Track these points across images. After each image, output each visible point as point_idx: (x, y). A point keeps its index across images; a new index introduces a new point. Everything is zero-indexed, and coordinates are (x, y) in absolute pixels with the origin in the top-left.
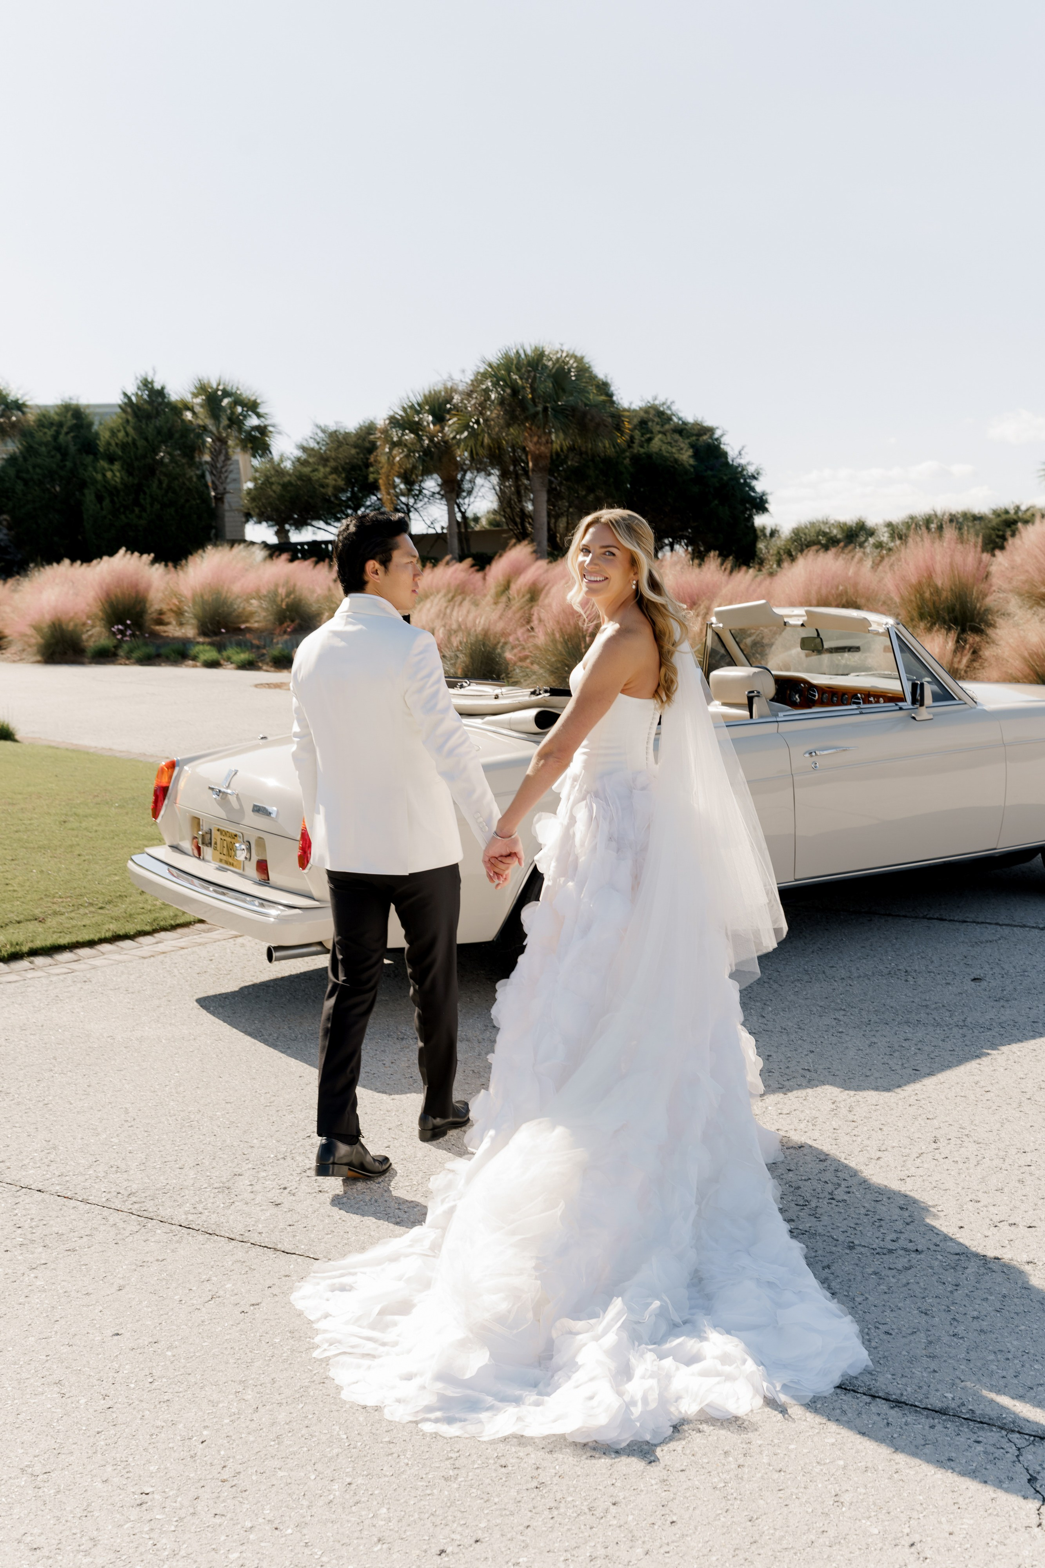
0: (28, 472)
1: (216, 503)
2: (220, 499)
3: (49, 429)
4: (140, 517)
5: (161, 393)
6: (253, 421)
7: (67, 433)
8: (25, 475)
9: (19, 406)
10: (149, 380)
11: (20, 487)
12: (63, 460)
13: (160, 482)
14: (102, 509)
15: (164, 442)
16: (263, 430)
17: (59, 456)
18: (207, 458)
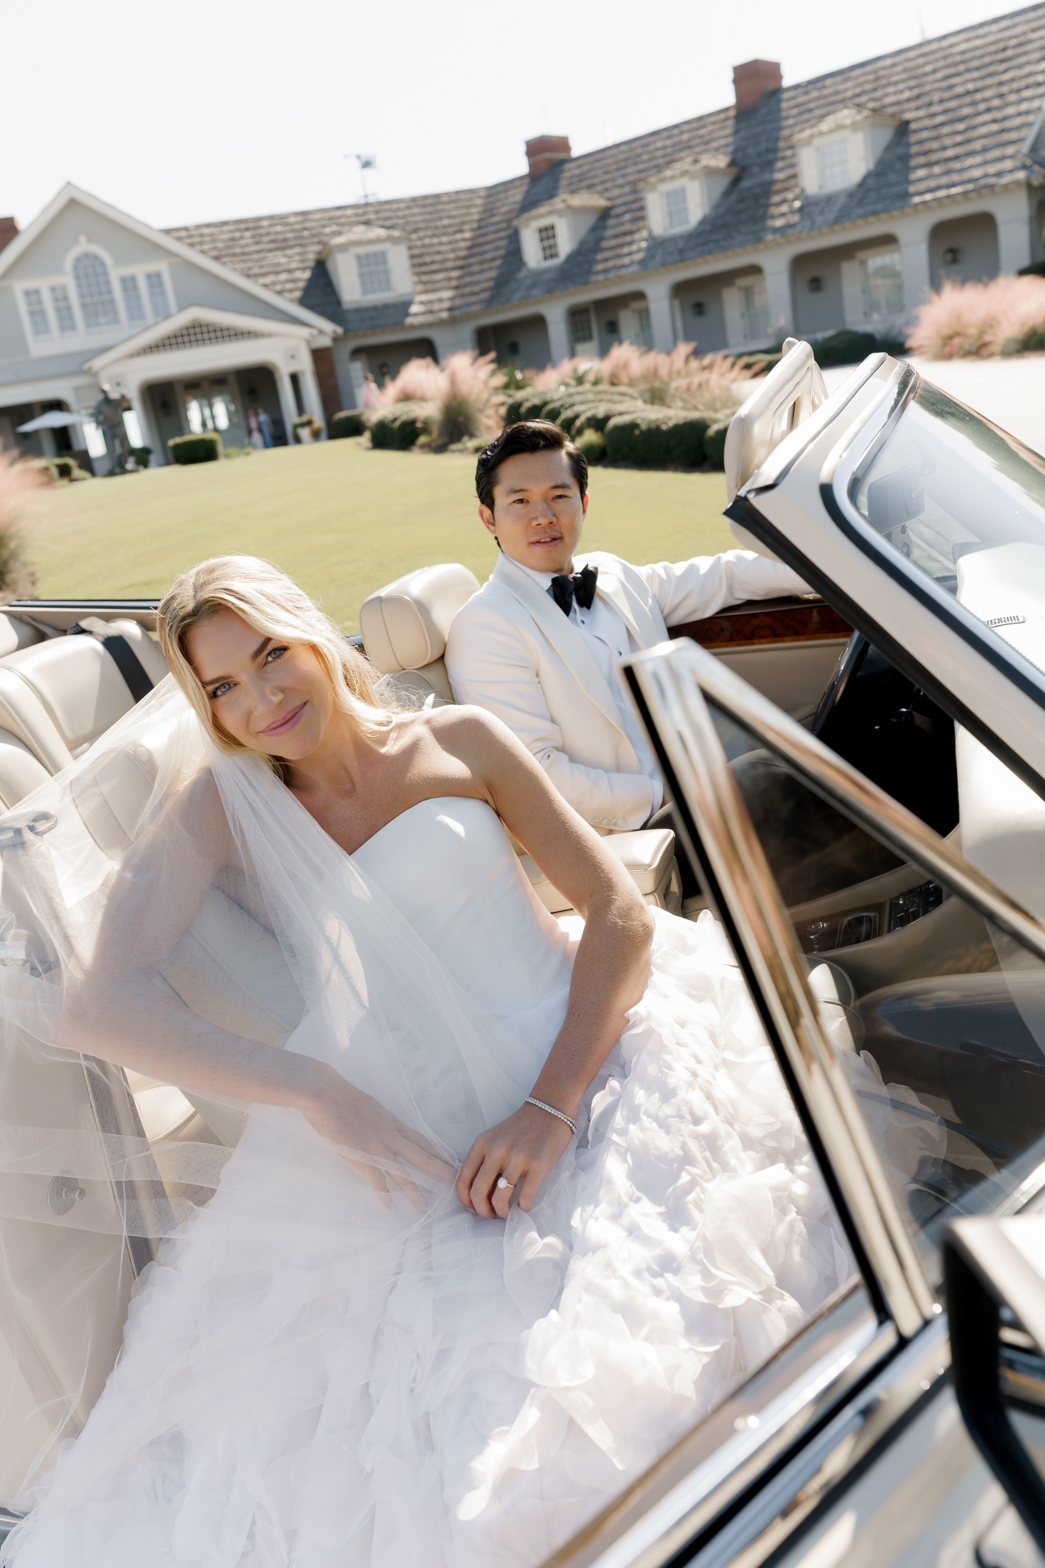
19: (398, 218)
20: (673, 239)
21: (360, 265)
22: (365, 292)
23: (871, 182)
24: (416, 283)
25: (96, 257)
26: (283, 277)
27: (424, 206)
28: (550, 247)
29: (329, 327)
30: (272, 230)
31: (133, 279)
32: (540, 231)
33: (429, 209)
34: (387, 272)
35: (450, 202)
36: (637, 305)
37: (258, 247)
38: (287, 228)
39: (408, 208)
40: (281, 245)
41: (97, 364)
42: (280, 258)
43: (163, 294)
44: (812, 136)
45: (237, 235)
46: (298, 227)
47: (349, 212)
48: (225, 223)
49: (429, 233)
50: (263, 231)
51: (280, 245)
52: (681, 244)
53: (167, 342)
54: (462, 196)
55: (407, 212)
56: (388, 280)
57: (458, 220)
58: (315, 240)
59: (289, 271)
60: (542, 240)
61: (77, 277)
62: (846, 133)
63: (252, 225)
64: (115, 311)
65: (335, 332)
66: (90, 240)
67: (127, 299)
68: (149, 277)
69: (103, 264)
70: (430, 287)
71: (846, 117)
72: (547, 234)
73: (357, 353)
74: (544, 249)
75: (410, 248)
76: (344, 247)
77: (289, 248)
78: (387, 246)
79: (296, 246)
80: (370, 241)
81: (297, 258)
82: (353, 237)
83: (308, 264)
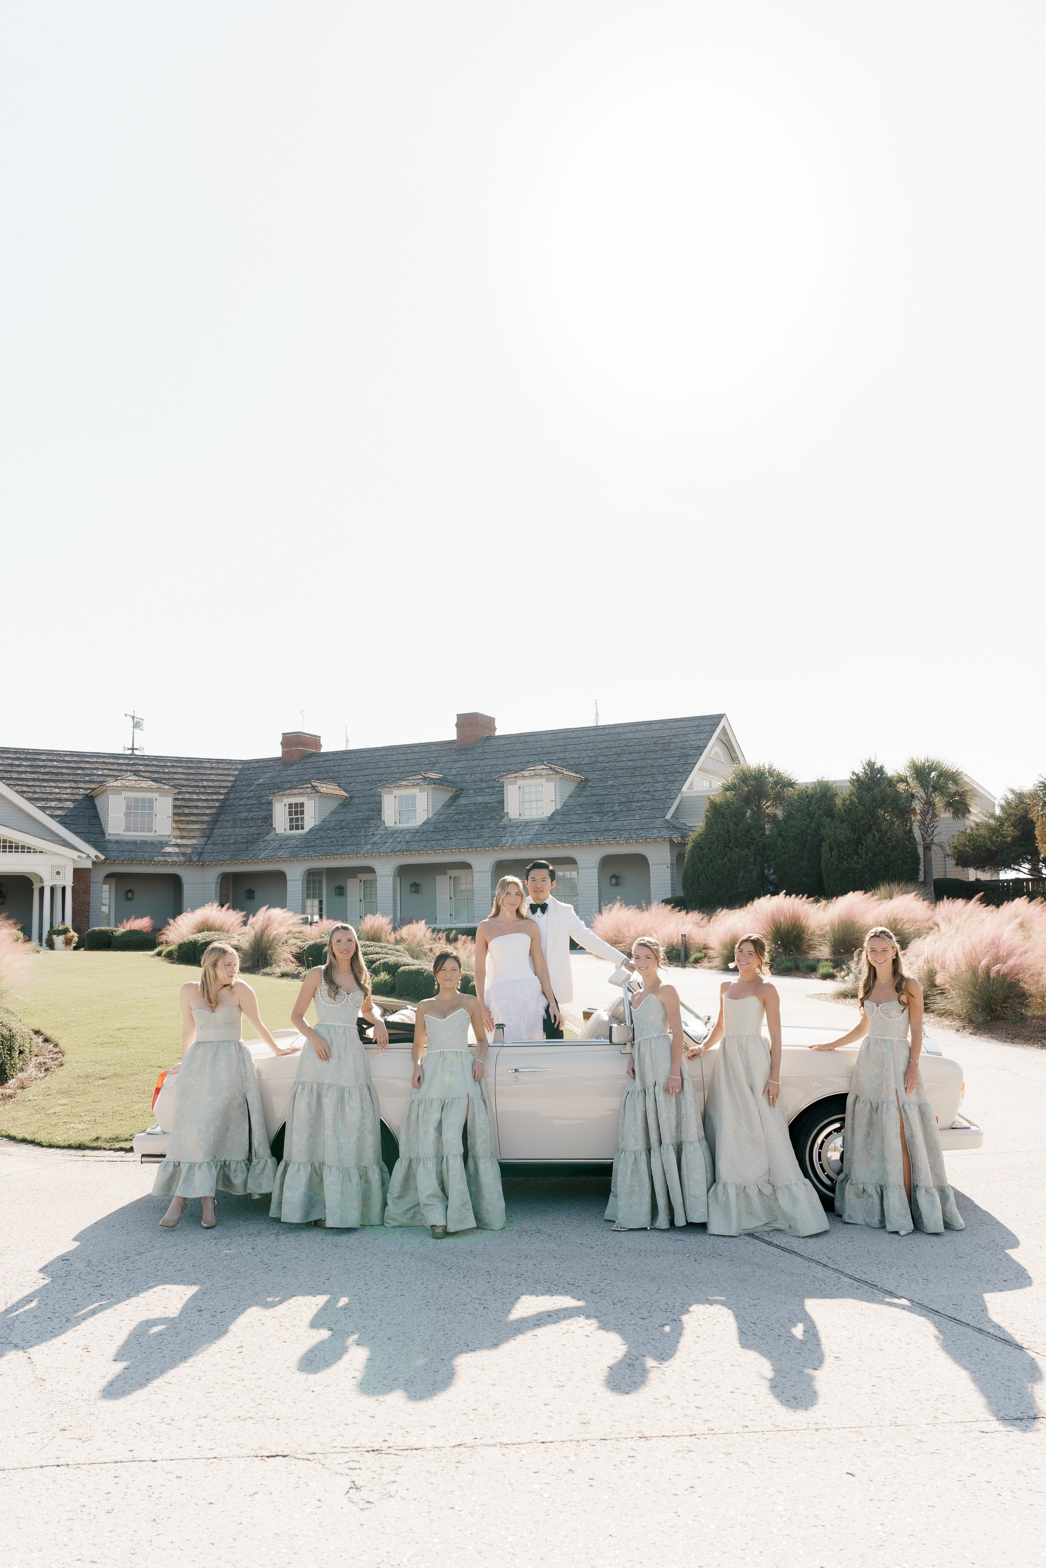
0: (787, 831)
1: (924, 851)
2: (927, 848)
3: (804, 801)
4: (857, 863)
5: (881, 770)
6: (952, 788)
7: (817, 802)
8: (784, 833)
9: (791, 784)
10: (873, 761)
11: (780, 841)
12: (811, 822)
13: (874, 835)
14: (831, 855)
15: (880, 807)
16: (962, 794)
17: (808, 820)
18: (919, 817)
20: (402, 831)
21: (129, 807)
22: (127, 829)
23: (558, 818)
24: (174, 829)
26: (53, 804)
27: (189, 768)
28: (297, 819)
29: (93, 852)
30: (50, 764)
32: (290, 806)
33: (191, 771)
34: (150, 815)
35: (212, 768)
36: (363, 876)
37: (35, 776)
38: (64, 765)
39: (173, 766)
40: (56, 777)
42: (56, 789)
44: (515, 777)
45: (17, 763)
46: (73, 765)
47: (119, 761)
49: (190, 790)
50: (42, 763)
51: (54, 777)
52: (408, 837)
54: (221, 765)
55: (172, 770)
56: (151, 822)
57: (216, 784)
58: (87, 778)
59: (60, 800)
60: (290, 813)
62: (543, 781)
63: (31, 756)
65: (96, 857)
70: (185, 834)
71: (544, 769)
72: (296, 811)
73: (110, 877)
74: (291, 820)
75: (175, 799)
76: (118, 790)
77: (64, 781)
78: (155, 795)
79: (69, 781)
80: (141, 789)
81: (69, 791)
82: (128, 784)
83: (77, 797)
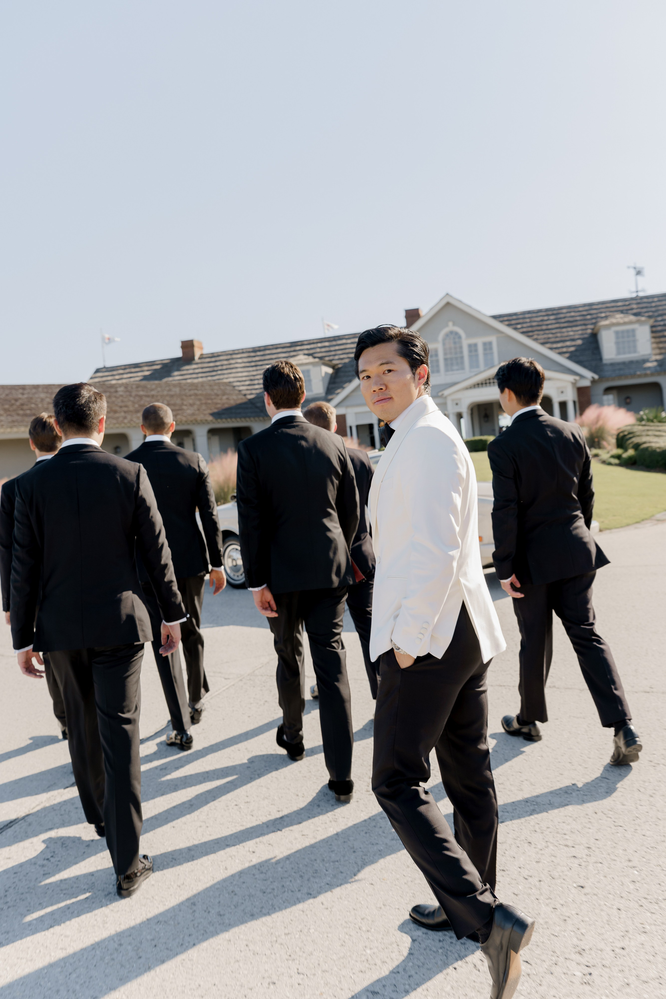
19: (651, 307)
21: (617, 338)
22: (618, 353)
24: (653, 349)
25: (456, 334)
26: (568, 343)
29: (589, 374)
30: (568, 315)
31: (476, 345)
34: (635, 341)
37: (557, 325)
38: (578, 314)
39: (659, 301)
40: (572, 323)
41: (446, 392)
42: (569, 332)
43: (492, 354)
45: (546, 318)
46: (585, 313)
47: (620, 304)
48: (540, 311)
50: (562, 316)
53: (488, 381)
55: (658, 303)
56: (635, 346)
58: (594, 321)
59: (573, 340)
61: (444, 344)
63: (556, 312)
64: (462, 363)
65: (593, 378)
66: (454, 324)
67: (470, 356)
68: (485, 344)
69: (460, 337)
73: (608, 390)
75: (652, 327)
76: (608, 327)
77: (576, 326)
78: (636, 326)
79: (581, 325)
80: (625, 323)
81: (580, 332)
82: (614, 321)
83: (586, 336)
